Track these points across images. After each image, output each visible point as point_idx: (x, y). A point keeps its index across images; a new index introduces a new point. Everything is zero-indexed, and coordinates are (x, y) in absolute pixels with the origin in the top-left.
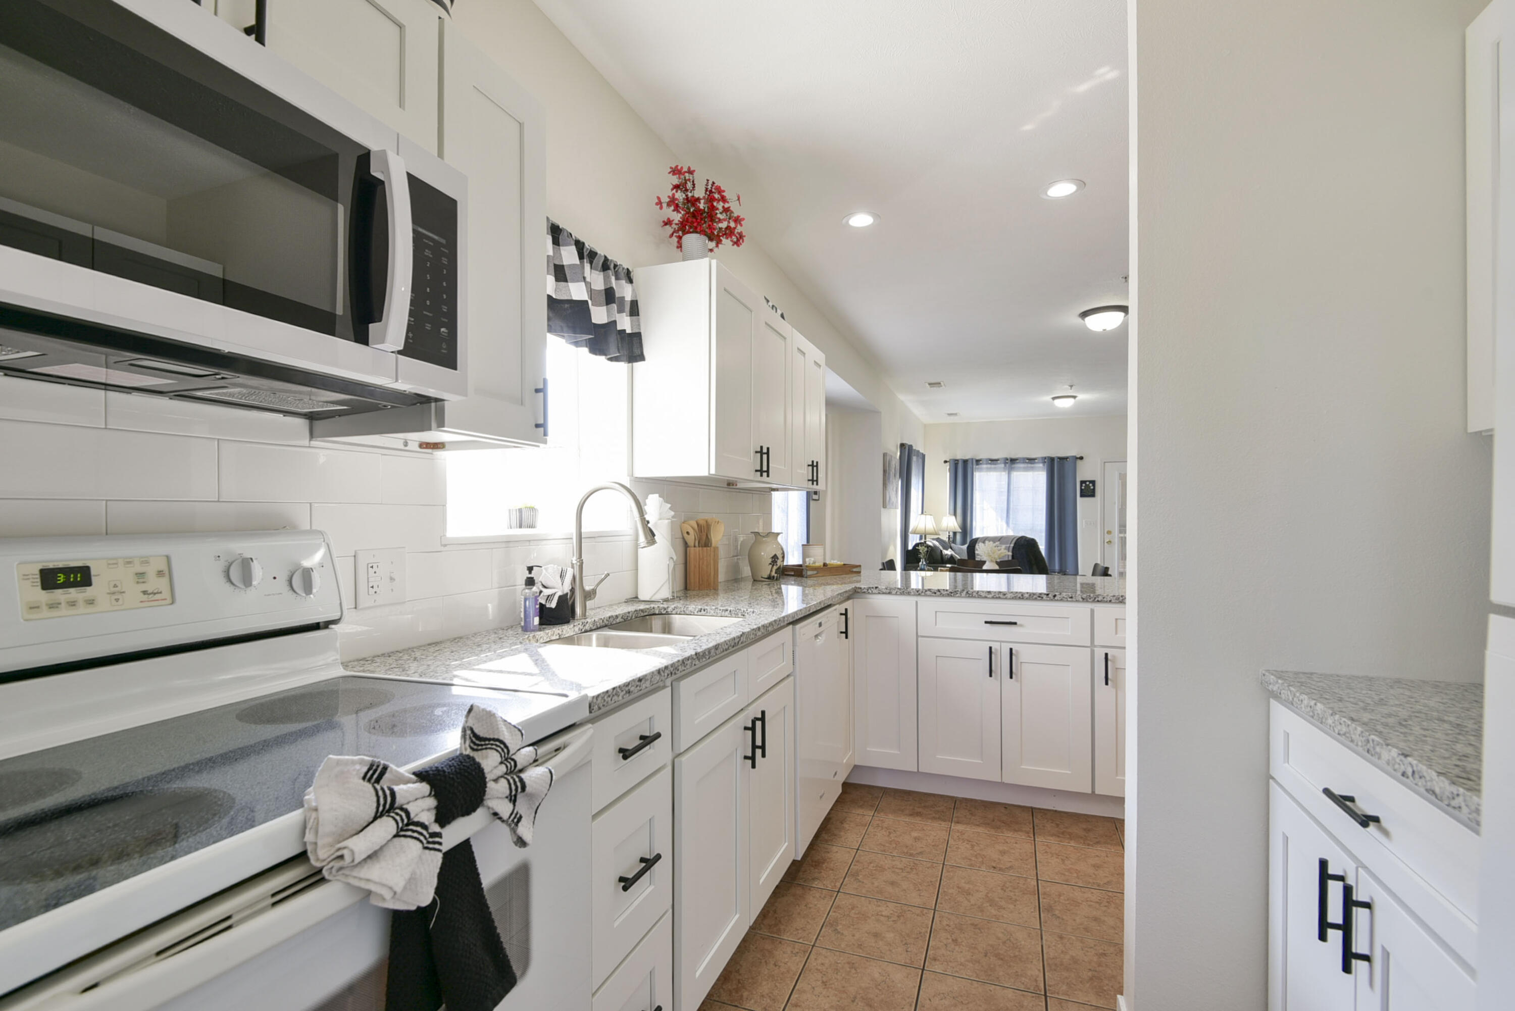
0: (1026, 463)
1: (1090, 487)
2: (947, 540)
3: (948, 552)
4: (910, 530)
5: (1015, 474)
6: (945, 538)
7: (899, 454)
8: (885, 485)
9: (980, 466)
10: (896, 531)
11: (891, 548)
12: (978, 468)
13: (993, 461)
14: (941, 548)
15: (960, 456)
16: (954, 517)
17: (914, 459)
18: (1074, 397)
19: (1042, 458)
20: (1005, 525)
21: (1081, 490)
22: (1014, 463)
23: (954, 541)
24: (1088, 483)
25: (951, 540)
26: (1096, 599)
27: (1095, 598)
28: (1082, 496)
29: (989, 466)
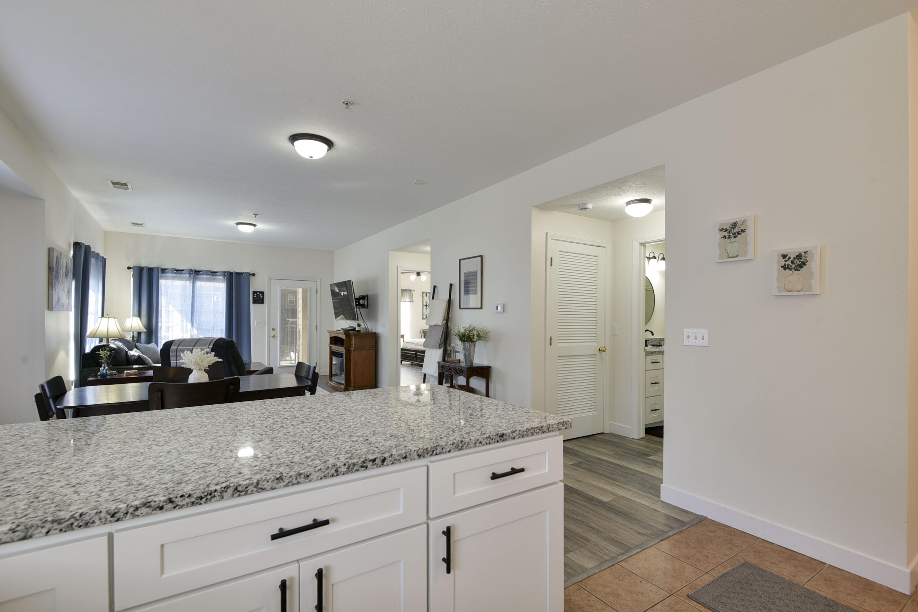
0: (209, 274)
1: (260, 296)
2: (131, 339)
3: (134, 353)
4: (88, 333)
5: (199, 284)
6: (129, 338)
7: (72, 253)
8: (51, 284)
9: (165, 274)
10: (68, 334)
11: (61, 355)
12: (163, 276)
13: (179, 271)
14: (126, 349)
15: (145, 263)
16: (139, 319)
17: (93, 261)
18: (255, 225)
19: (223, 272)
20: (189, 325)
21: (254, 298)
22: (198, 274)
23: (139, 340)
24: (258, 293)
25: (135, 339)
26: (435, 452)
27: (433, 451)
28: (254, 302)
29: (174, 275)
